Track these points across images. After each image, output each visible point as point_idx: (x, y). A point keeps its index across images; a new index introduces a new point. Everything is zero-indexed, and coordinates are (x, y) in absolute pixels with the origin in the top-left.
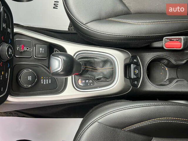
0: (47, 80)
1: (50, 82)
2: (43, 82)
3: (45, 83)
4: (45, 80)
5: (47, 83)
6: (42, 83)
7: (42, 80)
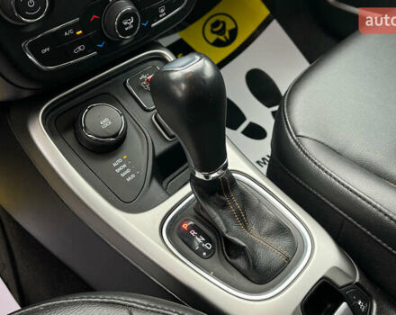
0: (128, 171)
1: (128, 179)
2: (118, 167)
3: (118, 171)
4: (124, 166)
5: (123, 175)
6: (115, 165)
7: (120, 161)
